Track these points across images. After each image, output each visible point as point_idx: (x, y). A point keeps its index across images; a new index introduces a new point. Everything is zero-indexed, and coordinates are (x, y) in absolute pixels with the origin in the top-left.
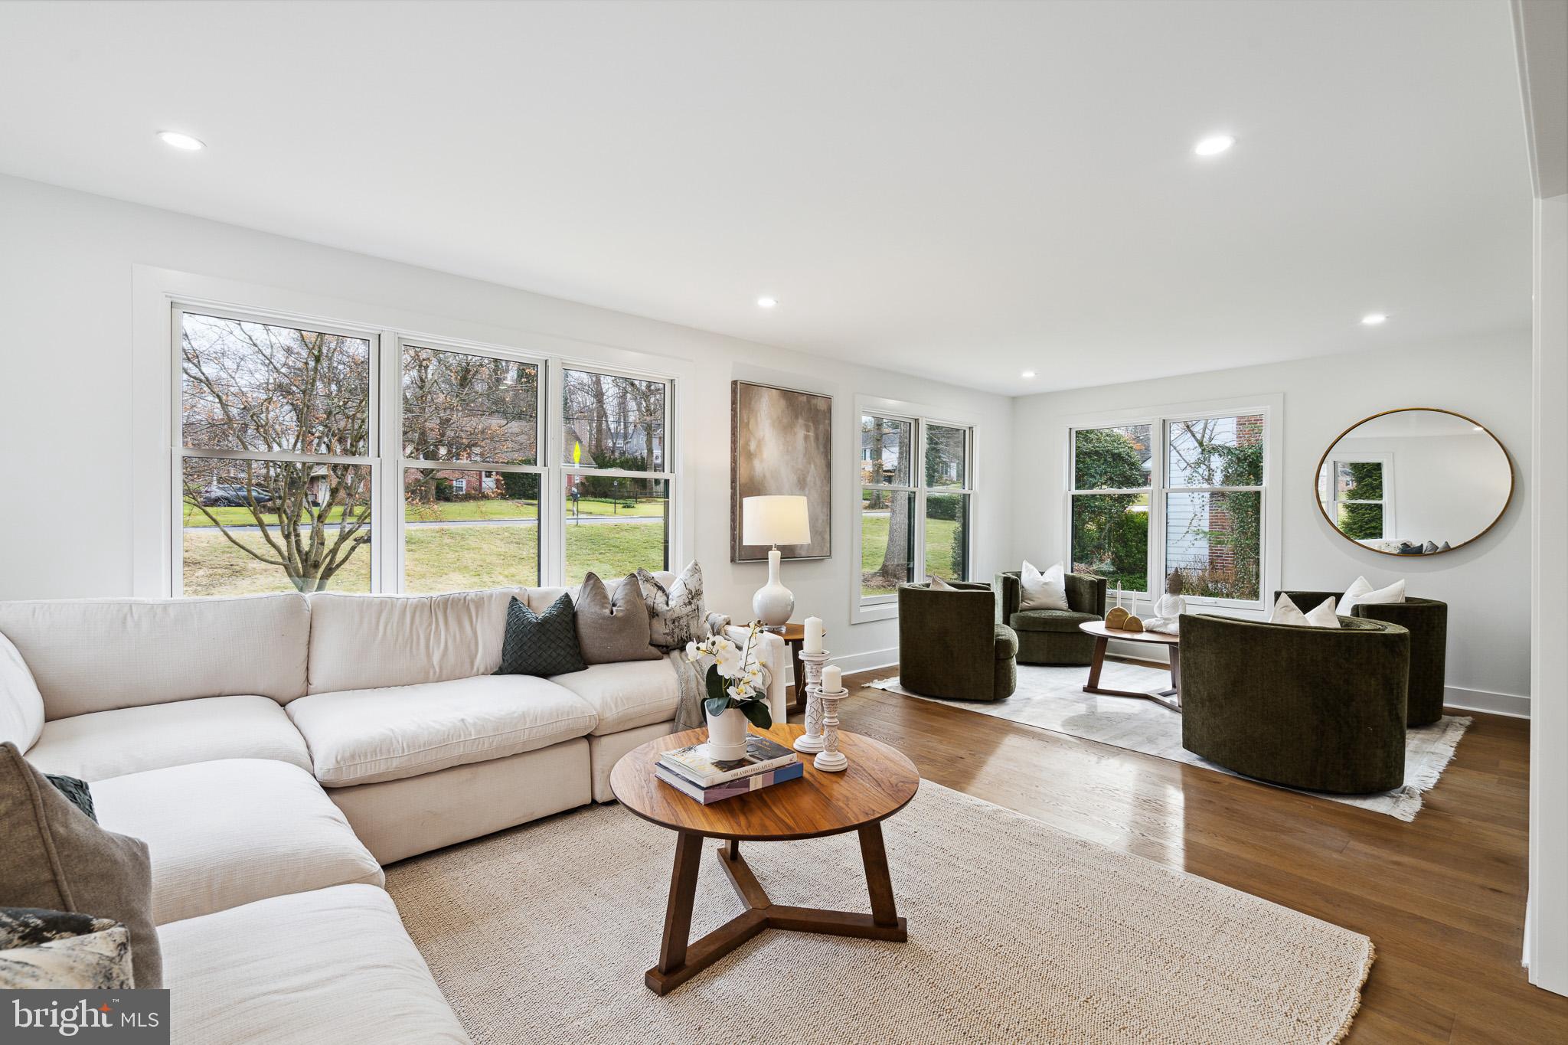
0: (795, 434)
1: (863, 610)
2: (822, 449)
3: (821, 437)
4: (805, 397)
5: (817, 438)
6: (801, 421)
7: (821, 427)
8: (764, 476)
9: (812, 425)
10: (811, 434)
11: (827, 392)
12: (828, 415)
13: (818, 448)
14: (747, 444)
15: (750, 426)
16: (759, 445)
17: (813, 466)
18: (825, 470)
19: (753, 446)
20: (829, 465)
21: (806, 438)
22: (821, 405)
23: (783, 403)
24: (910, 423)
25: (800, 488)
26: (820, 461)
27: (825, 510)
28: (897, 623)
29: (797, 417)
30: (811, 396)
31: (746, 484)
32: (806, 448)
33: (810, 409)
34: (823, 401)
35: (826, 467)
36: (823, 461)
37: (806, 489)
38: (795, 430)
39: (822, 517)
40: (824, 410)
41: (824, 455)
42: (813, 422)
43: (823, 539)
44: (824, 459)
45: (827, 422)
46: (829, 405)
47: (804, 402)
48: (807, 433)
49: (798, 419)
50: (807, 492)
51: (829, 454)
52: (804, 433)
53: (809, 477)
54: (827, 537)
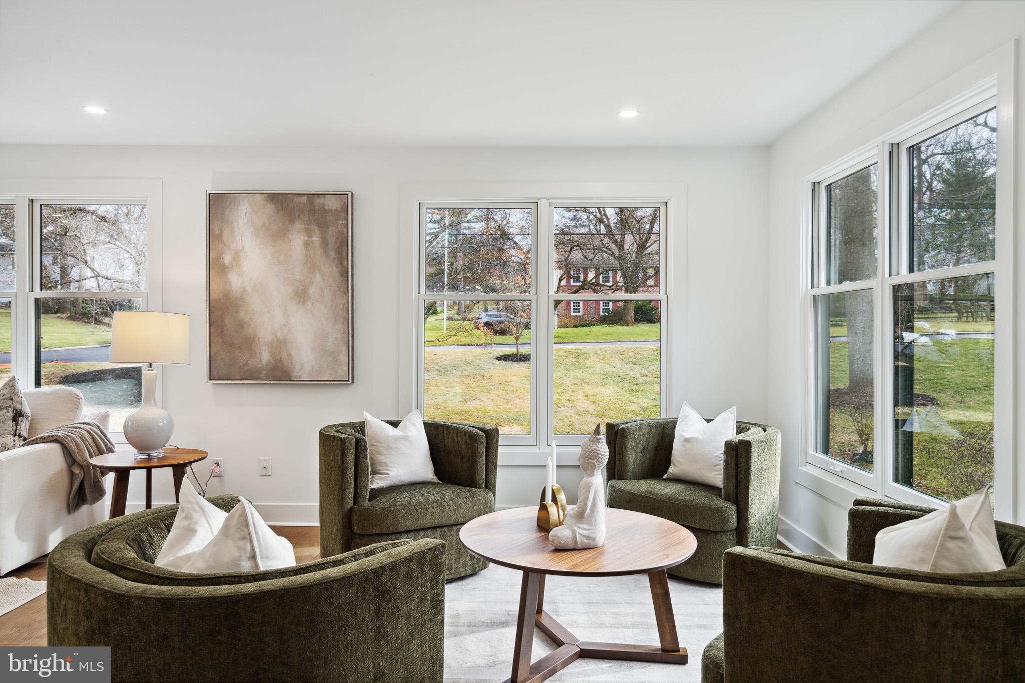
0: (290, 241)
2: (332, 254)
3: (332, 242)
4: (305, 198)
5: (325, 243)
6: (298, 225)
7: (332, 230)
8: (244, 290)
9: (316, 228)
10: (316, 239)
12: (343, 214)
13: (327, 254)
14: (220, 256)
15: (224, 239)
16: (237, 257)
17: (318, 276)
18: (338, 278)
19: (227, 259)
20: (345, 273)
21: (307, 244)
22: (332, 204)
23: (270, 208)
25: (299, 302)
26: (330, 270)
27: (341, 327)
29: (292, 221)
30: (312, 196)
31: (220, 299)
32: (306, 255)
33: (313, 211)
34: (334, 199)
35: (342, 275)
36: (335, 268)
37: (309, 302)
38: (290, 236)
39: (335, 333)
40: (336, 210)
41: (336, 262)
42: (319, 225)
43: (336, 361)
44: (337, 267)
45: (341, 222)
46: (345, 203)
47: (304, 203)
48: (310, 239)
49: (295, 223)
50: (310, 306)
51: (346, 260)
52: (304, 240)
53: (313, 290)
54: (343, 358)
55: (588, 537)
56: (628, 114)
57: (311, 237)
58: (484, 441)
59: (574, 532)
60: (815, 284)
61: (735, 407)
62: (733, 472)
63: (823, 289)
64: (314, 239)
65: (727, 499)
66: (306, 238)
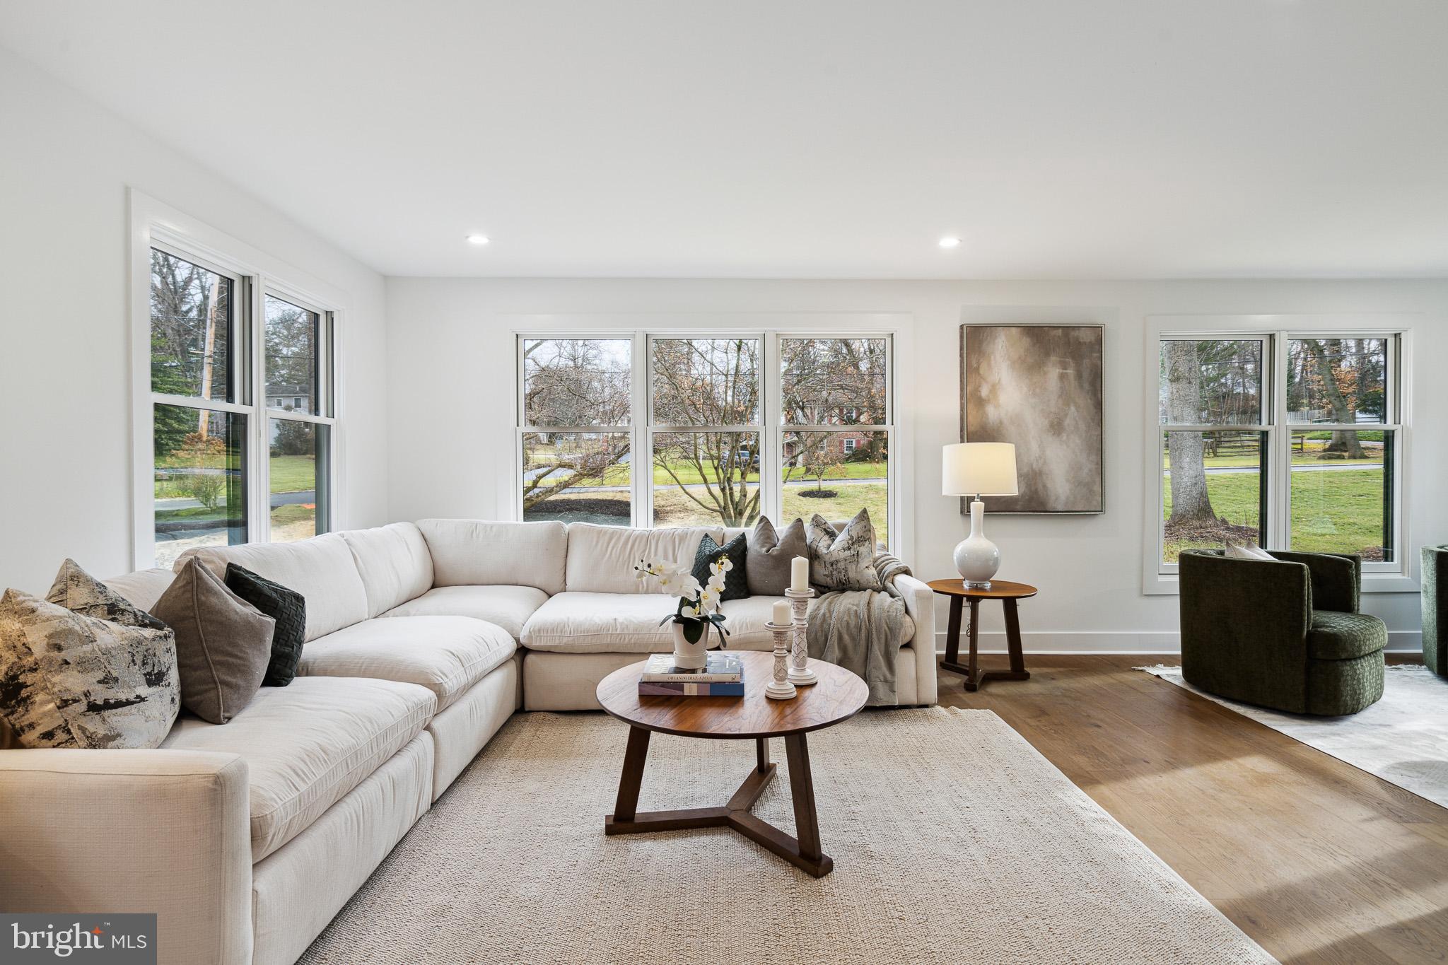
0: (1045, 373)
1: (1161, 579)
2: (1086, 386)
3: (1086, 374)
4: (1060, 331)
5: (1079, 376)
6: (1053, 358)
7: (1086, 362)
8: (1001, 423)
9: (1071, 360)
10: (1071, 371)
11: (1098, 320)
12: (1097, 347)
13: (1081, 387)
14: (977, 389)
15: (981, 372)
16: (994, 389)
17: (1073, 408)
18: (1093, 410)
19: (984, 392)
20: (1099, 405)
21: (1062, 377)
22: (1086, 336)
23: (1026, 341)
24: (1261, 341)
25: (1054, 434)
26: (1084, 401)
27: (1094, 458)
28: (1177, 602)
29: (1047, 354)
30: (1067, 329)
31: (976, 432)
32: (1061, 388)
33: (1068, 343)
34: (1088, 332)
35: (1095, 407)
36: (1089, 401)
37: (1063, 434)
38: (1045, 369)
39: (1088, 466)
40: (1090, 342)
41: (1090, 394)
42: (1073, 358)
43: (1090, 491)
44: (1091, 399)
45: (1096, 355)
46: (1099, 336)
47: (1059, 336)
48: (1064, 371)
49: (1050, 356)
50: (1065, 438)
51: (1099, 392)
52: (1059, 372)
53: (1068, 422)
54: (1097, 488)
57: (1066, 369)
64: (1068, 371)
66: (1061, 371)
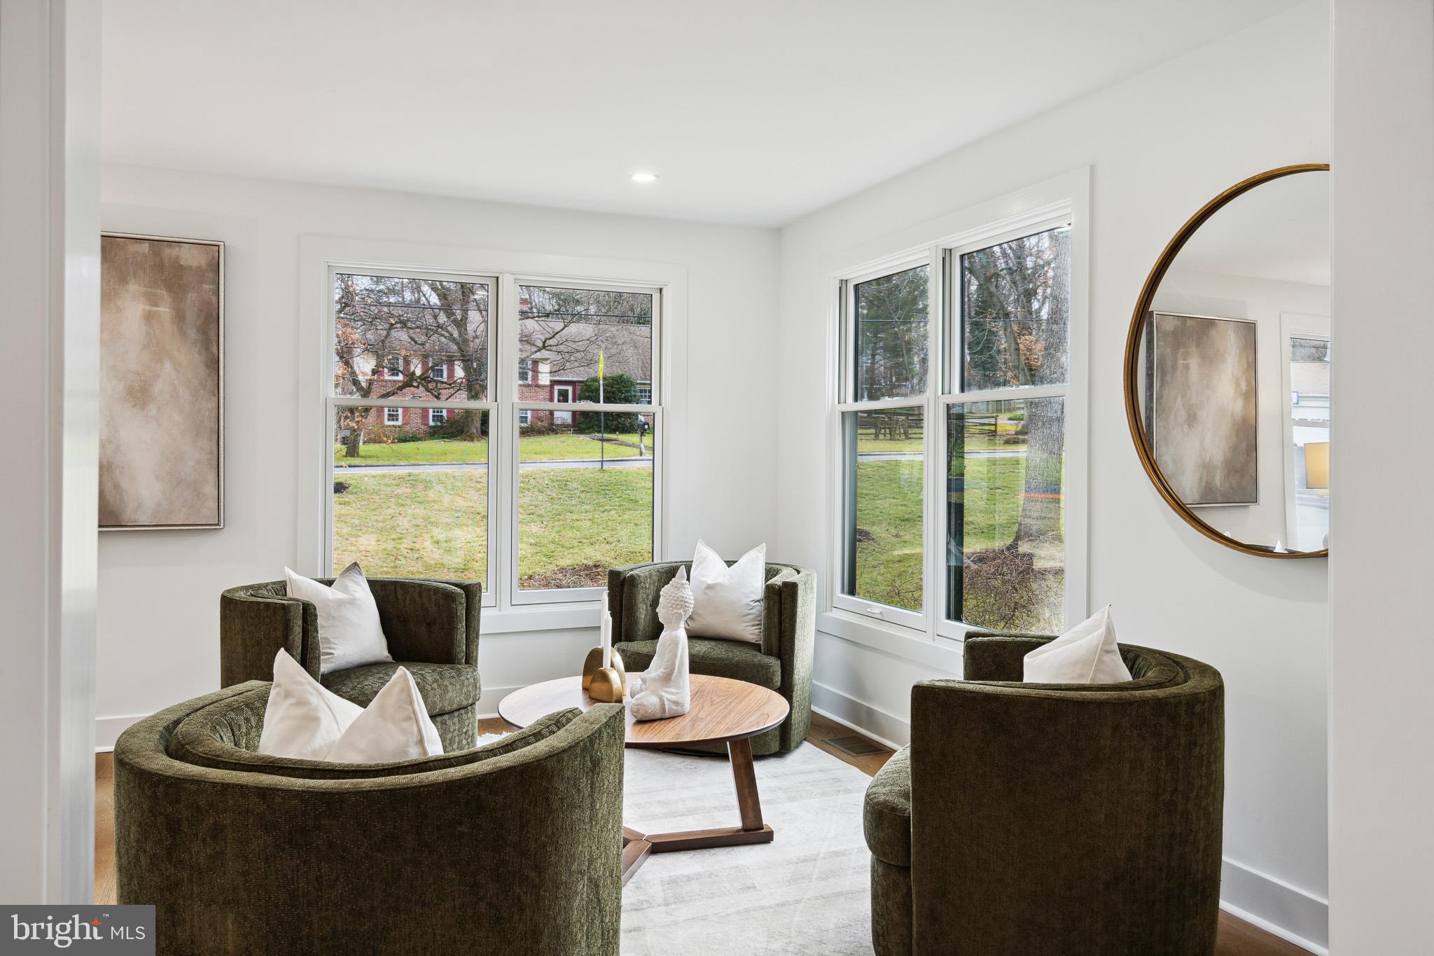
0: (119, 310)
2: (192, 334)
3: (191, 315)
4: (146, 246)
5: (179, 317)
6: (134, 287)
7: (192, 297)
9: (164, 293)
10: (165, 310)
12: (211, 275)
13: (183, 333)
17: (168, 367)
18: (203, 371)
20: (214, 364)
21: (149, 317)
22: (193, 259)
26: (188, 357)
27: (206, 444)
29: (123, 280)
30: (157, 244)
32: (148, 334)
33: (160, 267)
34: (195, 251)
35: (208, 366)
36: (197, 356)
37: (151, 406)
38: (119, 303)
39: (195, 455)
40: (199, 268)
41: (199, 345)
42: (170, 289)
43: (198, 495)
44: (200, 353)
45: (206, 287)
46: (213, 258)
47: (144, 254)
48: (154, 309)
49: (127, 283)
50: (153, 412)
51: (215, 344)
52: (144, 310)
53: (158, 388)
54: (210, 490)
55: (676, 703)
56: (643, 177)
57: (156, 305)
58: (464, 600)
59: (661, 699)
60: (842, 399)
61: (764, 544)
62: (776, 620)
63: (851, 405)
64: (161, 309)
65: (769, 653)
66: (148, 308)
